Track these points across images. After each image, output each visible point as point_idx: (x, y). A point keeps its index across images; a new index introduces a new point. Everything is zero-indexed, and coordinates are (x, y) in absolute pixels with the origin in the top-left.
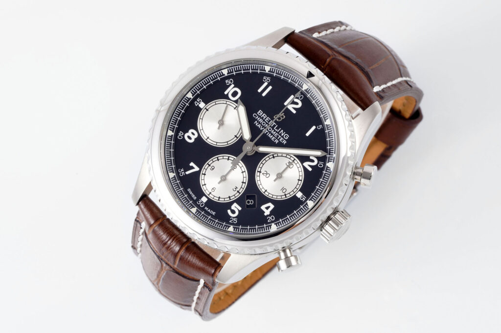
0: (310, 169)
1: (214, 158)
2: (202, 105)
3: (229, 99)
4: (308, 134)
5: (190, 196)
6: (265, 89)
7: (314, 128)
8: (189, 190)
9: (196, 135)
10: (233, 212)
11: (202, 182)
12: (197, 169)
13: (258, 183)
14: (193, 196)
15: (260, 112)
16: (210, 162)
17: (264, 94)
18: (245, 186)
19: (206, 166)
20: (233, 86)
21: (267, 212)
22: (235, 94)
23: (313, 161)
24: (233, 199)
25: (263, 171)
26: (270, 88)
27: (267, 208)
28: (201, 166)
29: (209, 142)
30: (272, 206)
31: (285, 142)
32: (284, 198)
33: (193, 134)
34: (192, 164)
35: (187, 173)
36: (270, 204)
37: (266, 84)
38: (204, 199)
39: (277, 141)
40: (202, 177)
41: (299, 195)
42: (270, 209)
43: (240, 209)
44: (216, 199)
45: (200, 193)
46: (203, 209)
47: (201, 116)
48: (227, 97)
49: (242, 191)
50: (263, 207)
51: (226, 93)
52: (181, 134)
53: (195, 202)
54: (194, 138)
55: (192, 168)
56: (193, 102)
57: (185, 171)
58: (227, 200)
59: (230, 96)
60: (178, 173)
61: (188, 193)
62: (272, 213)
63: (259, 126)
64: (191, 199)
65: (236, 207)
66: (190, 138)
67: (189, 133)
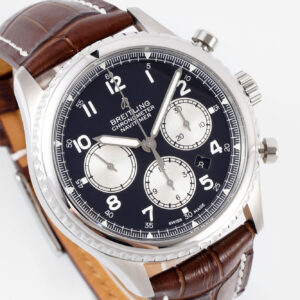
0: (189, 91)
1: (146, 186)
2: (84, 181)
3: (87, 150)
4: (152, 81)
5: (177, 225)
6: (90, 109)
7: (147, 72)
8: (170, 223)
9: (115, 197)
10: (208, 184)
11: (167, 207)
12: (150, 208)
13: (186, 149)
14: (178, 221)
15: (112, 122)
16: (147, 192)
17: (95, 112)
18: (185, 163)
19: (151, 198)
20: (74, 141)
21: (219, 149)
22: (84, 142)
23: (181, 85)
24: (194, 180)
25: (175, 140)
26: (90, 103)
27: (215, 148)
28: (149, 203)
29: (126, 186)
30: (215, 142)
31: (153, 107)
32: (210, 128)
33: (112, 200)
34: (144, 212)
35: (152, 219)
36: (212, 144)
37: (84, 106)
38: (185, 211)
39: (149, 115)
40: (161, 206)
41: (212, 110)
42: (217, 145)
43: (207, 176)
44: (189, 199)
45: (177, 213)
46: (195, 215)
47: (95, 186)
48: (84, 152)
49: (189, 168)
50: (213, 152)
51: (80, 151)
52: (108, 213)
53: (185, 221)
54: (116, 201)
55: (148, 212)
56: (78, 190)
57: (149, 221)
58: (194, 187)
59: (85, 148)
60: (149, 230)
61: (173, 226)
62: (221, 145)
63: (127, 128)
64: (181, 223)
65: (204, 180)
66: (115, 205)
67: (110, 204)
